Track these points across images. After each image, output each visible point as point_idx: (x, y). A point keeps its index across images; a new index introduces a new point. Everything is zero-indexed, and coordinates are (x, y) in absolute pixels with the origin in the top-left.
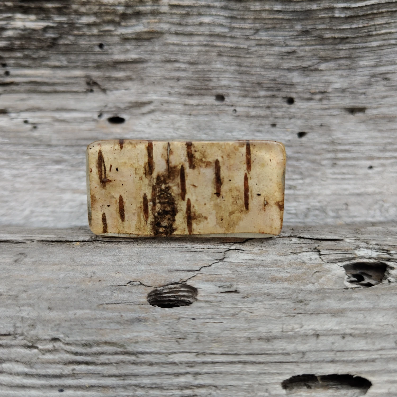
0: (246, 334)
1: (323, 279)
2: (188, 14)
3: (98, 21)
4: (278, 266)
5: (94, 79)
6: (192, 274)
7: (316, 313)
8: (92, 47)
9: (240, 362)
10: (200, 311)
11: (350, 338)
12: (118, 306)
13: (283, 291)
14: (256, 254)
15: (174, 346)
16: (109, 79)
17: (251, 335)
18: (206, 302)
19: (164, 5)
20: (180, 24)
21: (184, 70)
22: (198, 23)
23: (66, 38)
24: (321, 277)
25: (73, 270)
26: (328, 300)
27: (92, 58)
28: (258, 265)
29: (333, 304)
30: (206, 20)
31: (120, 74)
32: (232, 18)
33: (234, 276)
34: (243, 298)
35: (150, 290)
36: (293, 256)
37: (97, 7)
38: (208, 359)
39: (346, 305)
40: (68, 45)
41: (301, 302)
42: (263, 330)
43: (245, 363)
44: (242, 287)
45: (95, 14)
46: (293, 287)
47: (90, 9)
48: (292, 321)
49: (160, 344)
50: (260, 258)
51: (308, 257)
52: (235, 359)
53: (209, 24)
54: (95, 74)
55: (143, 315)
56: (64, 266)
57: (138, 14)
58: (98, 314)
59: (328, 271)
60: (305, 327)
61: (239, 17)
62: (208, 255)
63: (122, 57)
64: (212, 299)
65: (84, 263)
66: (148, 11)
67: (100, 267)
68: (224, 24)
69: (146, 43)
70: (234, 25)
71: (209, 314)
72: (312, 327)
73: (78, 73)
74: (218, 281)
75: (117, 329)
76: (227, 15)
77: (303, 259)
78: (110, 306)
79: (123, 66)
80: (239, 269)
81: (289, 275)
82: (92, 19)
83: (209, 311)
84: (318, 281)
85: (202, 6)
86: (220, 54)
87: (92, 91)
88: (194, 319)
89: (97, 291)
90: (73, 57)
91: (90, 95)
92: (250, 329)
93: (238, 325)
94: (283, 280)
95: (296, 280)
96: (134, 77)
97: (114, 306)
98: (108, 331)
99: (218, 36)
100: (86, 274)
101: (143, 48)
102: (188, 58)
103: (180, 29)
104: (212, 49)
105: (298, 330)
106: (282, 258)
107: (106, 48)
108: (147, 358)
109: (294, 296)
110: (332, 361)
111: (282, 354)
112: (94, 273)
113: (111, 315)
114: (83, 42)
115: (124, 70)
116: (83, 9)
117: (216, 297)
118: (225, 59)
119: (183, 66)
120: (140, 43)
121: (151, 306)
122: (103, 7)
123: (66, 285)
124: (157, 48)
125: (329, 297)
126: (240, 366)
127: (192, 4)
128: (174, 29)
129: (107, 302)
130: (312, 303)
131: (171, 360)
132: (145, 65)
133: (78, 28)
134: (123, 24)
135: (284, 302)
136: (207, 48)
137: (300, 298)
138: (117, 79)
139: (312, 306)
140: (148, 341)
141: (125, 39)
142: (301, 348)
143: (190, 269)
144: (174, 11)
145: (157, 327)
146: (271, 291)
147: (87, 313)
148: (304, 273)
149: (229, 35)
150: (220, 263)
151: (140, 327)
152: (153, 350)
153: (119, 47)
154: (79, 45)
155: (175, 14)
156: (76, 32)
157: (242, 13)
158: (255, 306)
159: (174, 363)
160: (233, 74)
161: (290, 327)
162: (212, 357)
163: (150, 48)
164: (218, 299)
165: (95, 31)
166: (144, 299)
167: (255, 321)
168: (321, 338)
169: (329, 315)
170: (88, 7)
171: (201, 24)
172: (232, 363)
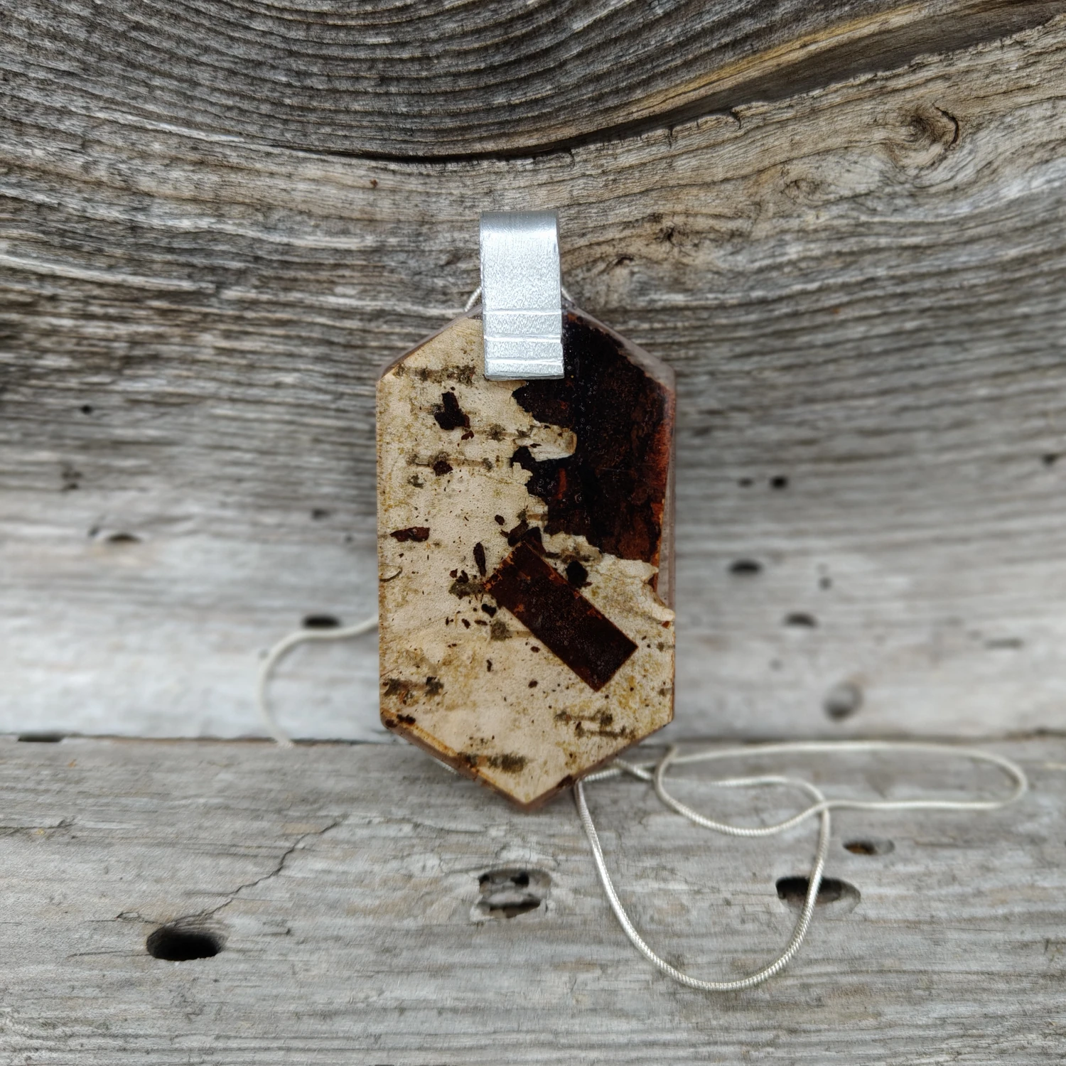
0: (292, 1008)
1: (435, 906)
2: (251, 367)
3: (76, 365)
4: (366, 886)
5: (77, 469)
6: (222, 900)
7: (407, 971)
8: (70, 410)
9: (280, 1049)
10: (229, 968)
11: (450, 1015)
12: (99, 958)
13: (363, 932)
14: (336, 859)
15: (180, 1025)
16: (108, 470)
17: (301, 1009)
18: (239, 951)
19: (205, 347)
20: (238, 384)
21: (250, 464)
22: (271, 382)
23: (16, 392)
24: (432, 903)
25: (29, 890)
26: (431, 948)
27: (71, 430)
28: (333, 884)
29: (438, 955)
30: (289, 379)
31: (129, 463)
32: (336, 376)
33: (290, 905)
34: (298, 943)
35: (151, 930)
36: (394, 864)
37: (74, 341)
38: (233, 1044)
39: (459, 957)
40: (19, 403)
41: (387, 950)
42: (320, 999)
43: (289, 1049)
44: (299, 924)
45: (71, 353)
46: (381, 923)
47: (60, 343)
48: (369, 984)
49: (161, 1022)
50: (341, 868)
51: (421, 864)
52: (275, 1044)
53: (294, 386)
54: (79, 459)
55: (138, 974)
56: (15, 881)
57: (155, 358)
58: (67, 972)
59: (448, 890)
60: (387, 994)
61: (351, 374)
62: (255, 864)
63: (129, 433)
64: (248, 946)
65: (49, 875)
66: (174, 355)
67: (75, 885)
68: (323, 386)
69: (174, 410)
70: (342, 388)
71: (241, 973)
72: (397, 994)
73: (44, 455)
74: (263, 913)
75: (95, 998)
76: (328, 371)
77: (411, 868)
78: (86, 958)
79: (134, 449)
80: (303, 890)
81: (377, 902)
82: (64, 362)
83: (242, 967)
84: (424, 911)
85: (277, 354)
86: (317, 441)
87: (74, 487)
88: (216, 981)
89: (68, 930)
90: (32, 427)
91: (74, 496)
92: (300, 998)
93: (282, 990)
94: (366, 912)
95: (386, 912)
96: (155, 468)
97: (93, 958)
98: (81, 1001)
99: (312, 407)
100: (52, 899)
101: (168, 419)
102: (256, 443)
103: (238, 392)
104: (302, 429)
105: (375, 998)
106: (376, 868)
107: (96, 413)
108: (141, 1043)
109: (379, 942)
110: (420, 1049)
111: (344, 1038)
112: (65, 896)
113: (87, 973)
114: (52, 401)
115: (135, 456)
116: (46, 343)
117: (257, 943)
118: (327, 447)
119: (248, 457)
120: (162, 410)
121: (151, 957)
122: (85, 342)
123: (17, 920)
124: (195, 420)
125: (434, 943)
126: (282, 1053)
127: (258, 349)
128: (226, 391)
129: (82, 951)
130: (405, 953)
131: (177, 1046)
132: (175, 450)
133: (39, 376)
134: (128, 372)
135: (361, 951)
136: (292, 428)
137: (387, 945)
138: (122, 471)
139: (404, 959)
140: (140, 1019)
141: (134, 402)
142: (376, 1029)
143: (221, 890)
144: (224, 359)
145: (158, 994)
146: (342, 933)
147: (50, 969)
148: (405, 899)
149: (333, 406)
150: (272, 878)
151: (132, 995)
152: (150, 1031)
153: (121, 413)
154: (42, 405)
155: (226, 364)
156: (34, 382)
157: (356, 367)
158: (315, 957)
159: (181, 1050)
160: (344, 473)
161: (362, 996)
162: (239, 1041)
163: (183, 419)
164: (259, 947)
165: (73, 382)
166: (141, 946)
167: (310, 984)
168: (408, 1014)
169: (427, 974)
170: (54, 339)
171: (278, 385)
172: (267, 1049)
